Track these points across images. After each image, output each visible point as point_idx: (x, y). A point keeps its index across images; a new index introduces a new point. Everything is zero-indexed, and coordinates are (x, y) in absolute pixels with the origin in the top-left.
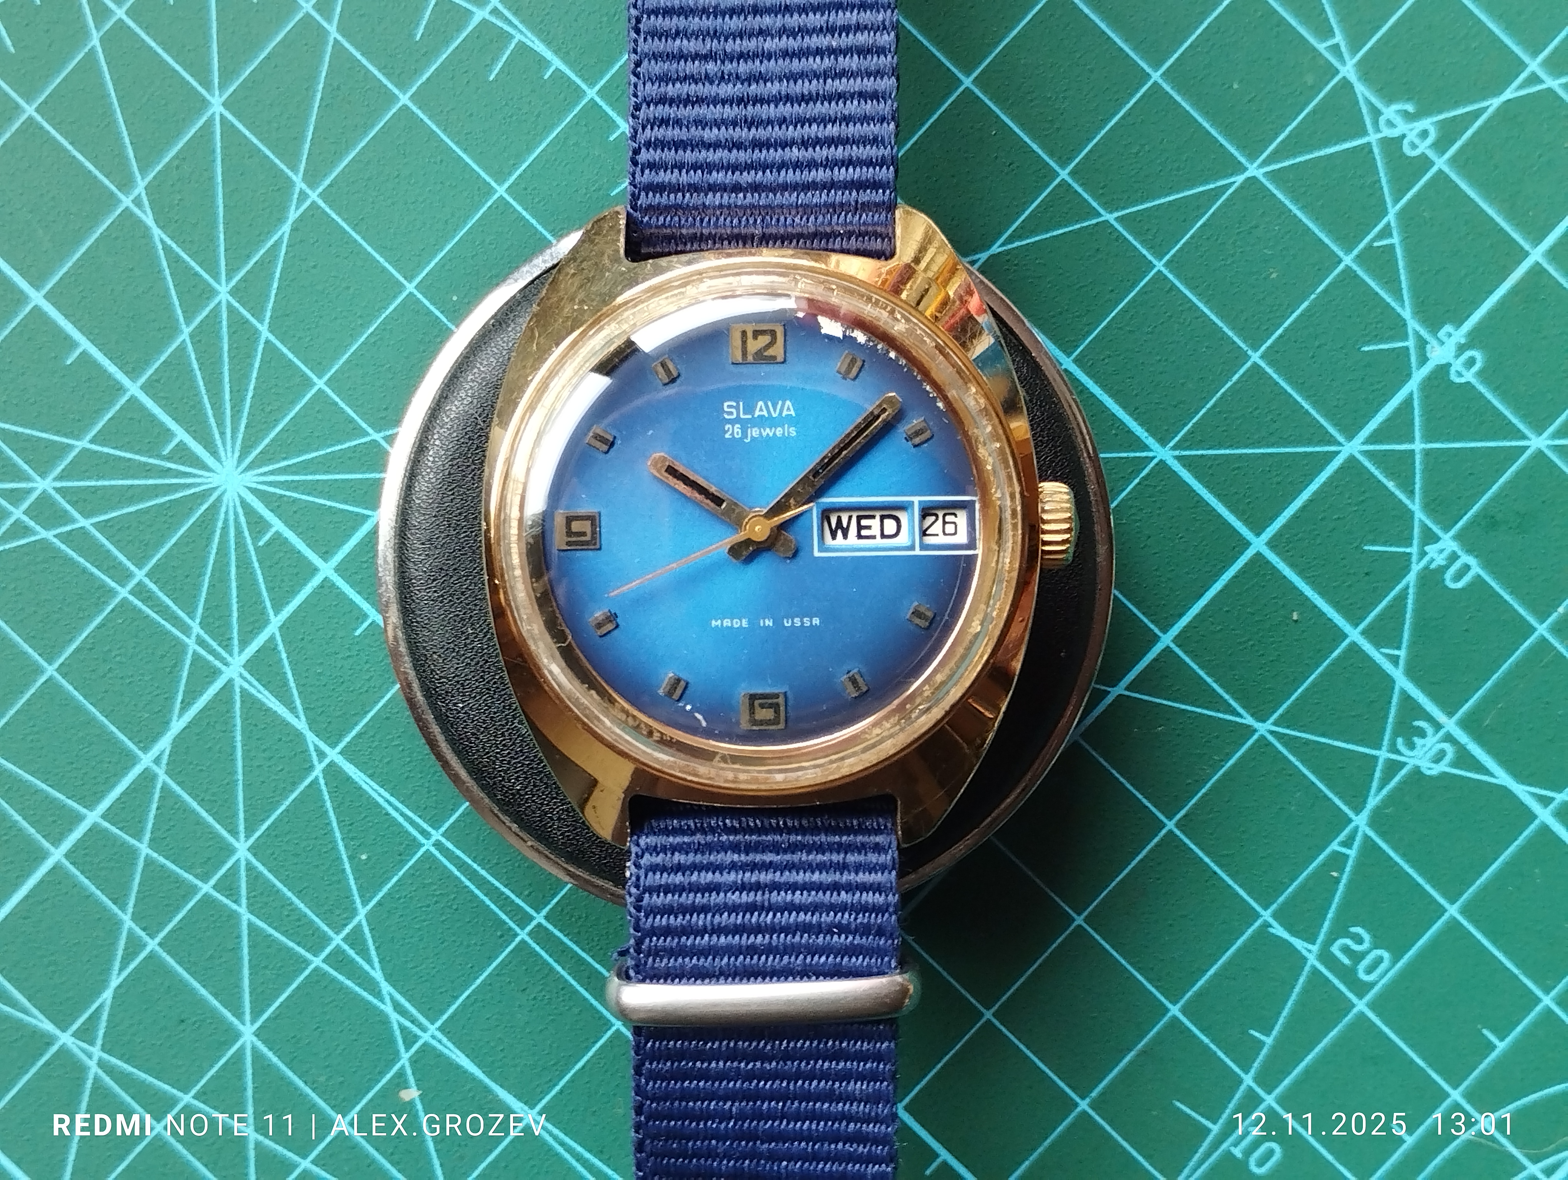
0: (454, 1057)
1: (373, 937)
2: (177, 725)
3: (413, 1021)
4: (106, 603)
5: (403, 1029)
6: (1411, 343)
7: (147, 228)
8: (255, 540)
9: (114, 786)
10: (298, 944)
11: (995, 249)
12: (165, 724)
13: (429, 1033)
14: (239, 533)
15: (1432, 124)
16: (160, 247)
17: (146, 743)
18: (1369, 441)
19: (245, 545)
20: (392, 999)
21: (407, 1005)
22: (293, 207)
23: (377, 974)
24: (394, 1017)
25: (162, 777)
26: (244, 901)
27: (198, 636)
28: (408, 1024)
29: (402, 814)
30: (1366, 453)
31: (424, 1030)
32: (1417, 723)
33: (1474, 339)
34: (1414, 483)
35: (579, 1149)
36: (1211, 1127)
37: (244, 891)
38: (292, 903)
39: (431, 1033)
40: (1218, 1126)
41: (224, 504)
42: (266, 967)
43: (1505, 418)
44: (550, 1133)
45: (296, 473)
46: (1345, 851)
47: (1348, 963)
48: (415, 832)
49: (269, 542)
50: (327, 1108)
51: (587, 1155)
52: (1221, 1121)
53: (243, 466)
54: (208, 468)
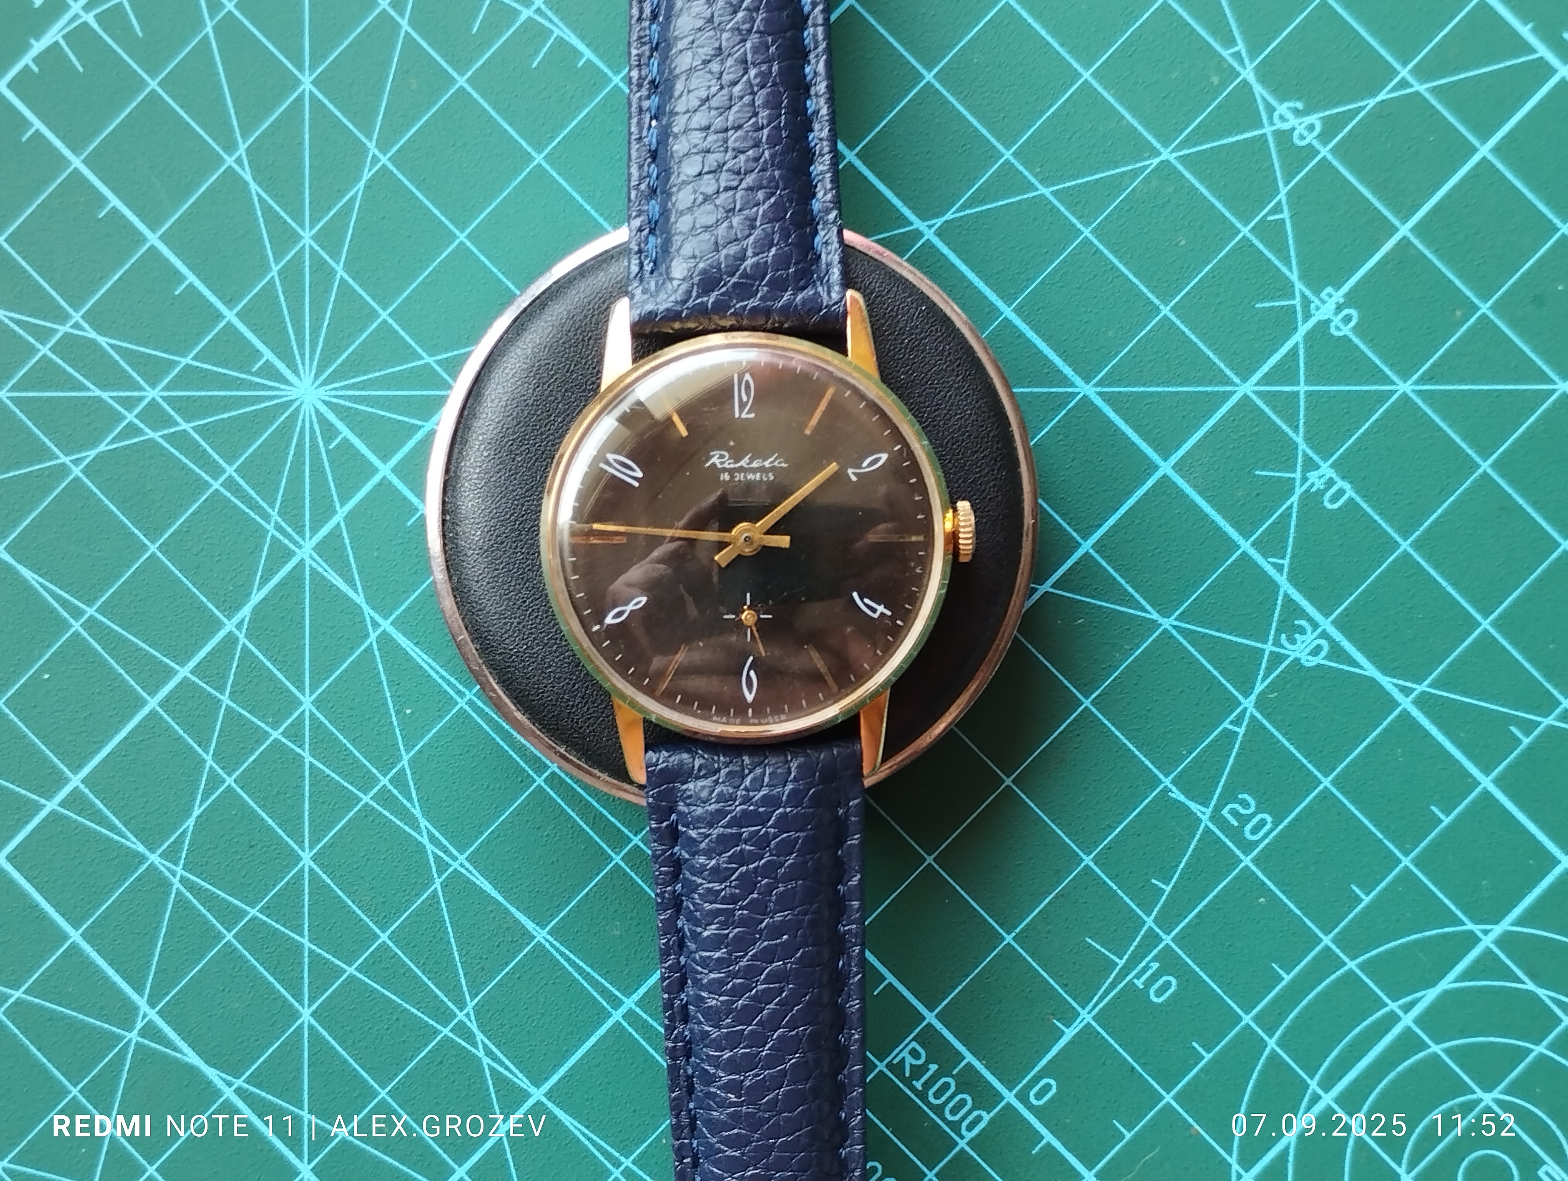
0: (478, 883)
1: (413, 779)
2: (256, 598)
3: (446, 851)
4: (202, 493)
5: (437, 857)
6: (1297, 301)
7: (246, 184)
8: (327, 442)
9: (201, 648)
10: (351, 784)
11: (949, 216)
12: (248, 596)
13: (458, 862)
14: (313, 438)
15: (1318, 119)
16: (256, 199)
17: (231, 610)
18: (1260, 383)
19: (318, 447)
20: (429, 832)
21: (441, 838)
22: (367, 169)
23: (417, 812)
24: (429, 847)
25: (242, 640)
26: (307, 746)
27: (276, 523)
28: (441, 853)
29: (442, 677)
30: (1257, 393)
31: (455, 859)
32: (1296, 622)
33: (1351, 299)
34: (1299, 420)
35: (581, 964)
36: (1117, 960)
37: (307, 740)
38: (347, 749)
39: (460, 862)
40: (1124, 961)
41: (302, 413)
42: (323, 803)
43: (1377, 366)
44: (557, 950)
45: (362, 389)
46: (1235, 729)
47: (1236, 824)
48: (452, 692)
49: (338, 446)
50: (371, 924)
51: (589, 970)
52: (1126, 957)
53: (317, 383)
54: (289, 383)
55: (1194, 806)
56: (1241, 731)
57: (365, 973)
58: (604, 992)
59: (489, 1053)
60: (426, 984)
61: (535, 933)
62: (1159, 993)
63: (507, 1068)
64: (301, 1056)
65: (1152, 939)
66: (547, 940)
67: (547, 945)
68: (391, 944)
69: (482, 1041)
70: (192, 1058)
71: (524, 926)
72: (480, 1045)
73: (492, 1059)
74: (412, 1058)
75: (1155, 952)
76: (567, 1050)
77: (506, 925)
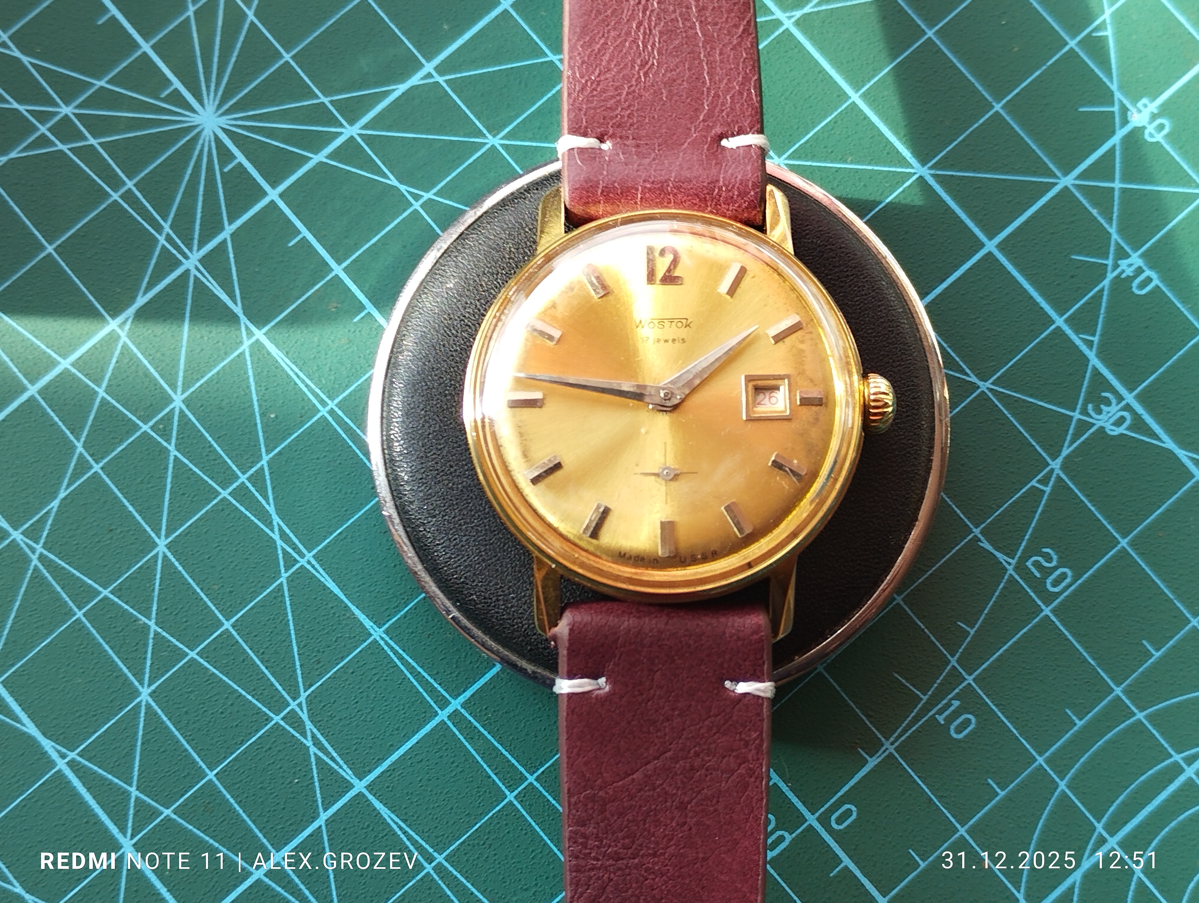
0: (322, 580)
1: (271, 478)
2: (141, 301)
3: (295, 548)
4: (100, 203)
5: (285, 553)
6: (1116, 109)
8: (222, 165)
9: (85, 341)
10: (212, 478)
11: (806, 10)
12: (133, 299)
13: (306, 558)
14: (210, 160)
17: (115, 311)
18: (1079, 177)
19: (213, 170)
20: (280, 529)
21: (291, 535)
23: (271, 509)
24: (279, 543)
25: (124, 339)
26: (173, 441)
27: (168, 235)
28: (291, 551)
29: (307, 386)
30: (1077, 186)
31: (302, 556)
32: (1104, 394)
33: (1164, 111)
34: (1113, 213)
35: (413, 663)
36: (922, 696)
37: (174, 433)
38: (211, 446)
40: (927, 697)
41: (202, 137)
42: (184, 494)
43: (1185, 171)
44: (392, 649)
45: (260, 121)
46: (1042, 487)
47: (1038, 575)
48: (315, 401)
49: (231, 171)
50: (216, 612)
51: (420, 669)
52: (930, 693)
53: (220, 112)
54: (193, 111)
55: (1000, 556)
56: (1048, 489)
57: (207, 659)
58: (432, 691)
59: (317, 743)
60: (263, 673)
61: (372, 631)
62: (958, 731)
63: (332, 759)
64: (136, 733)
65: (955, 678)
66: (382, 639)
67: (382, 643)
68: (234, 633)
69: (311, 730)
70: (31, 729)
71: (362, 624)
72: (309, 734)
73: (319, 749)
74: (242, 743)
75: (957, 691)
76: (392, 745)
77: (344, 622)
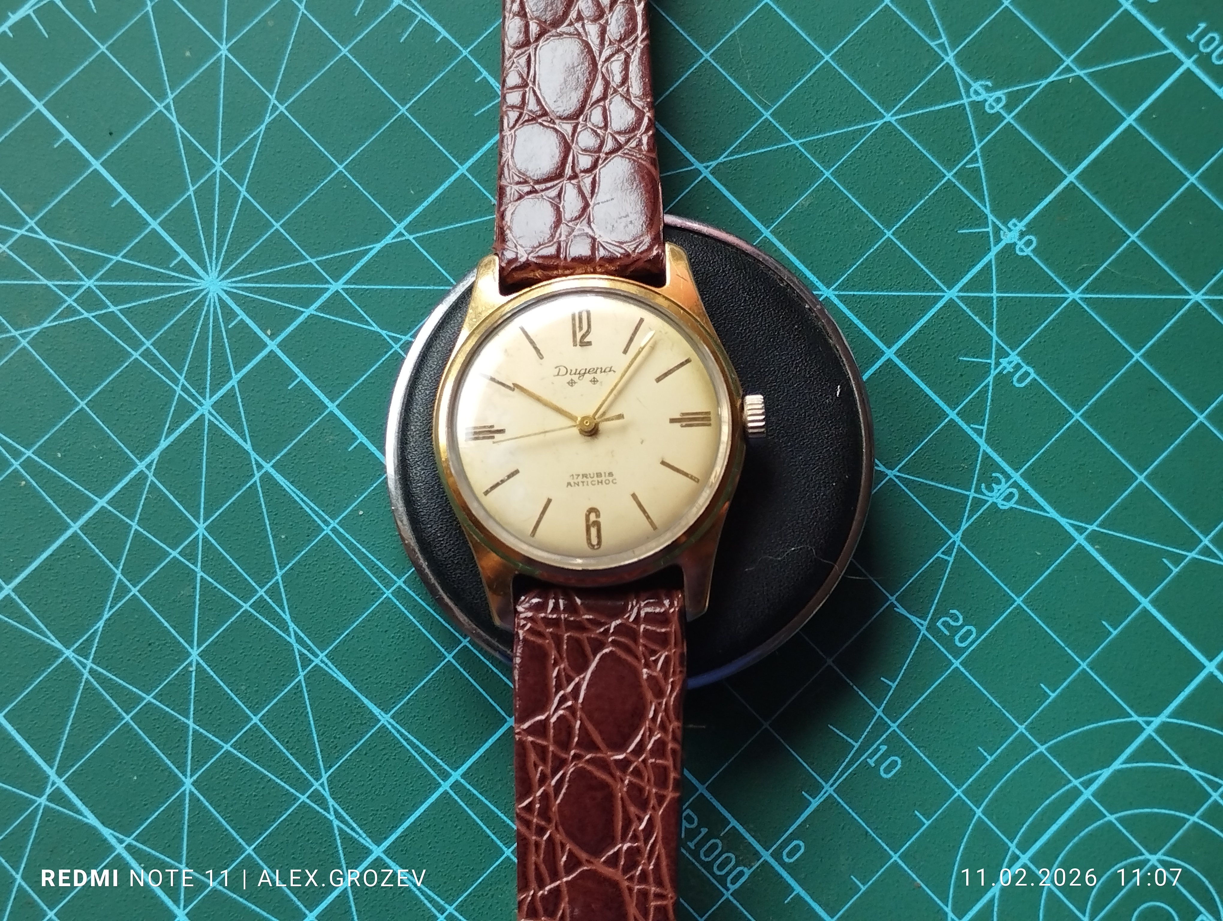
0: (335, 675)
1: (285, 591)
2: (164, 444)
3: (310, 650)
4: (123, 362)
5: (301, 655)
6: (990, 229)
7: (172, 124)
8: (226, 324)
9: (117, 483)
10: (234, 594)
11: (721, 159)
12: (158, 442)
13: (319, 658)
14: (216, 319)
15: (1004, 94)
16: (179, 135)
17: (142, 454)
18: (962, 290)
19: (220, 326)
20: (296, 633)
21: (306, 639)
22: (268, 114)
23: (287, 617)
24: (296, 646)
25: (151, 477)
26: (199, 564)
27: (183, 385)
28: (306, 652)
29: (311, 509)
30: (961, 298)
31: (316, 656)
32: (994, 475)
33: (1031, 228)
34: (992, 318)
35: (418, 743)
36: (854, 743)
37: (200, 558)
38: (232, 566)
39: (321, 659)
40: (859, 743)
41: (208, 300)
42: (211, 609)
43: (1052, 279)
44: (398, 731)
45: (257, 282)
46: (946, 557)
47: (948, 633)
48: (319, 522)
49: (234, 327)
50: (245, 708)
51: (423, 748)
52: (861, 740)
53: (221, 277)
54: (200, 278)
55: (914, 619)
56: (951, 559)
57: (239, 749)
58: (435, 766)
59: (339, 817)
60: (288, 759)
61: (380, 717)
62: (887, 771)
63: (353, 829)
64: (182, 818)
65: (881, 726)
66: (390, 723)
67: (389, 727)
68: (262, 726)
69: (333, 806)
70: (92, 820)
71: (371, 711)
72: (331, 809)
73: (342, 822)
74: (274, 821)
75: (884, 736)
76: (403, 814)
77: (356, 711)
